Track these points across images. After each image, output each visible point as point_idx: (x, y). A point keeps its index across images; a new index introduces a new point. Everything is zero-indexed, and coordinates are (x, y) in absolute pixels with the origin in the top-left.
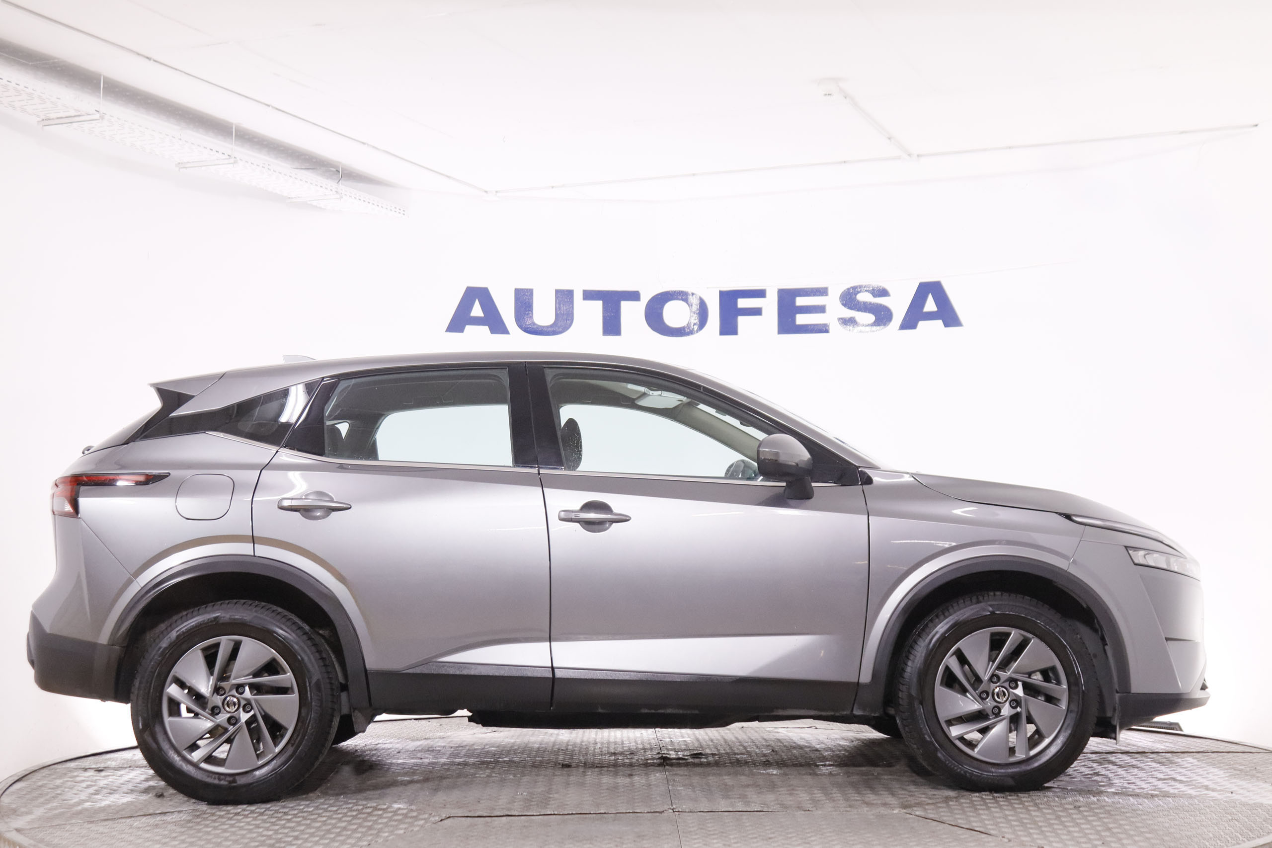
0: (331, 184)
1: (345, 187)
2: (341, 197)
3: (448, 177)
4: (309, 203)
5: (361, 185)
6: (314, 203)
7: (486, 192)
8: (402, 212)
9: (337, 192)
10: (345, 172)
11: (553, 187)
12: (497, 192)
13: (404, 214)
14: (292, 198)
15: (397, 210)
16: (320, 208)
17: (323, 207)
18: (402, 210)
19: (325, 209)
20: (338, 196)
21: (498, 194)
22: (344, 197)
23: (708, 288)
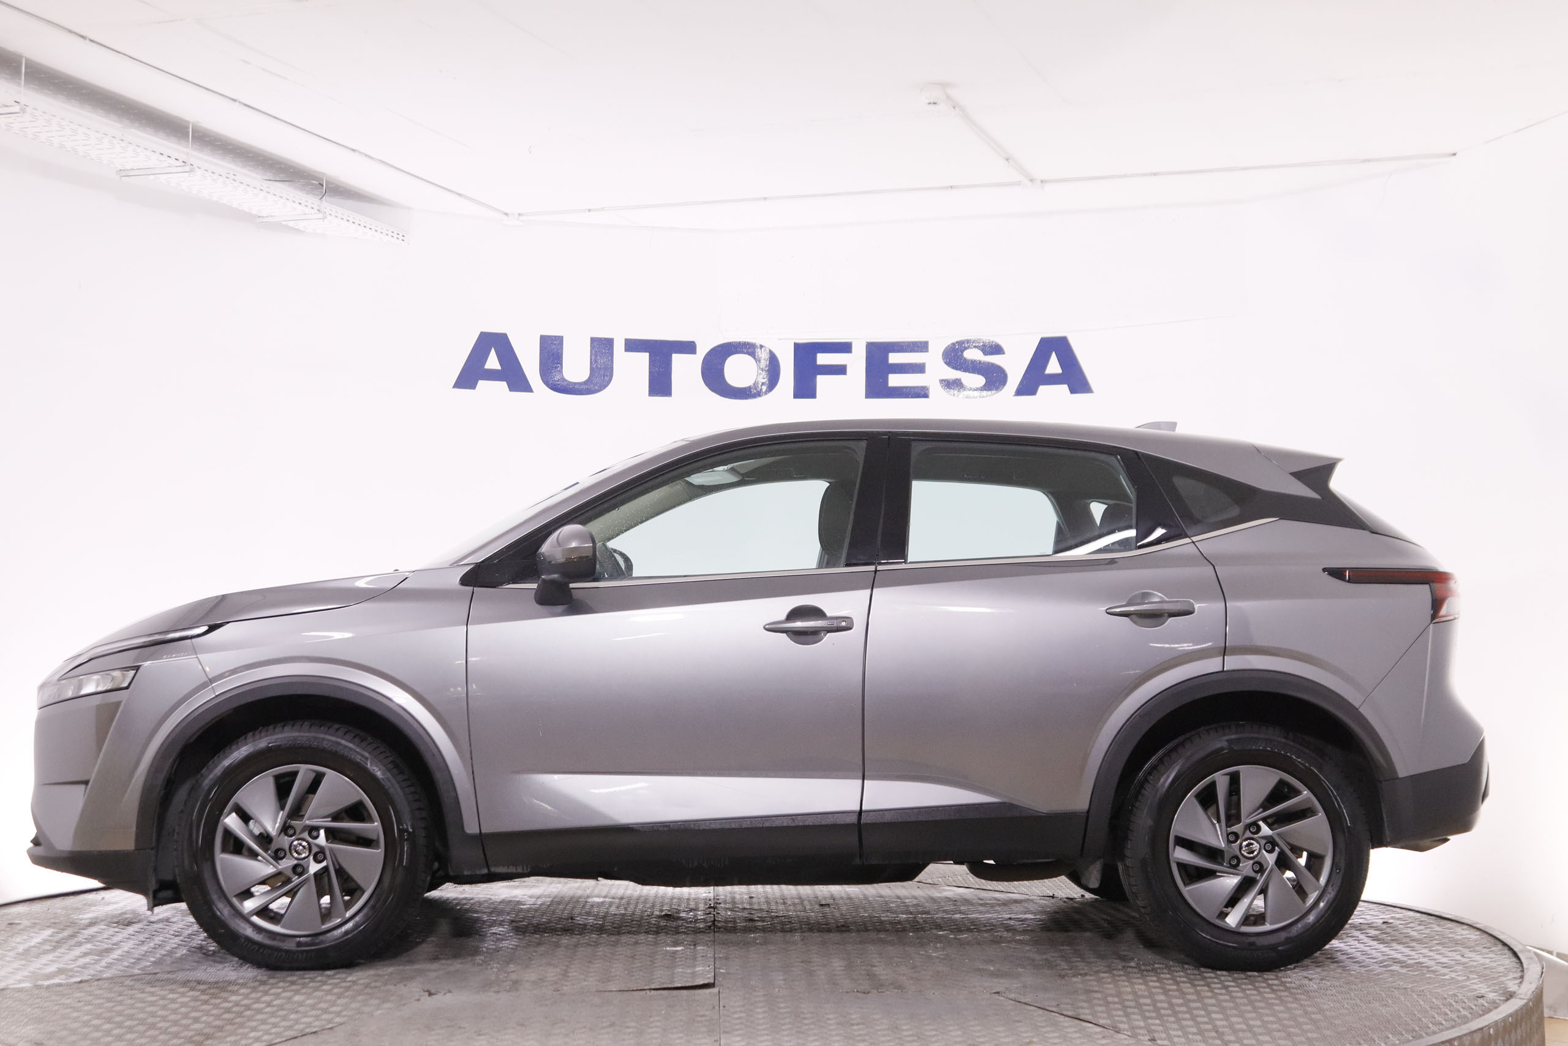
0: (312, 200)
1: (329, 205)
2: (324, 218)
3: (460, 195)
4: (284, 223)
5: (350, 202)
6: (291, 224)
7: (506, 214)
8: (400, 237)
9: (319, 210)
10: (330, 186)
11: (589, 210)
12: (520, 214)
13: (403, 240)
14: (263, 217)
15: (395, 235)
16: (298, 230)
17: (302, 229)
18: (401, 235)
19: (304, 231)
20: (321, 216)
21: (522, 218)
22: (329, 217)
23: (780, 339)
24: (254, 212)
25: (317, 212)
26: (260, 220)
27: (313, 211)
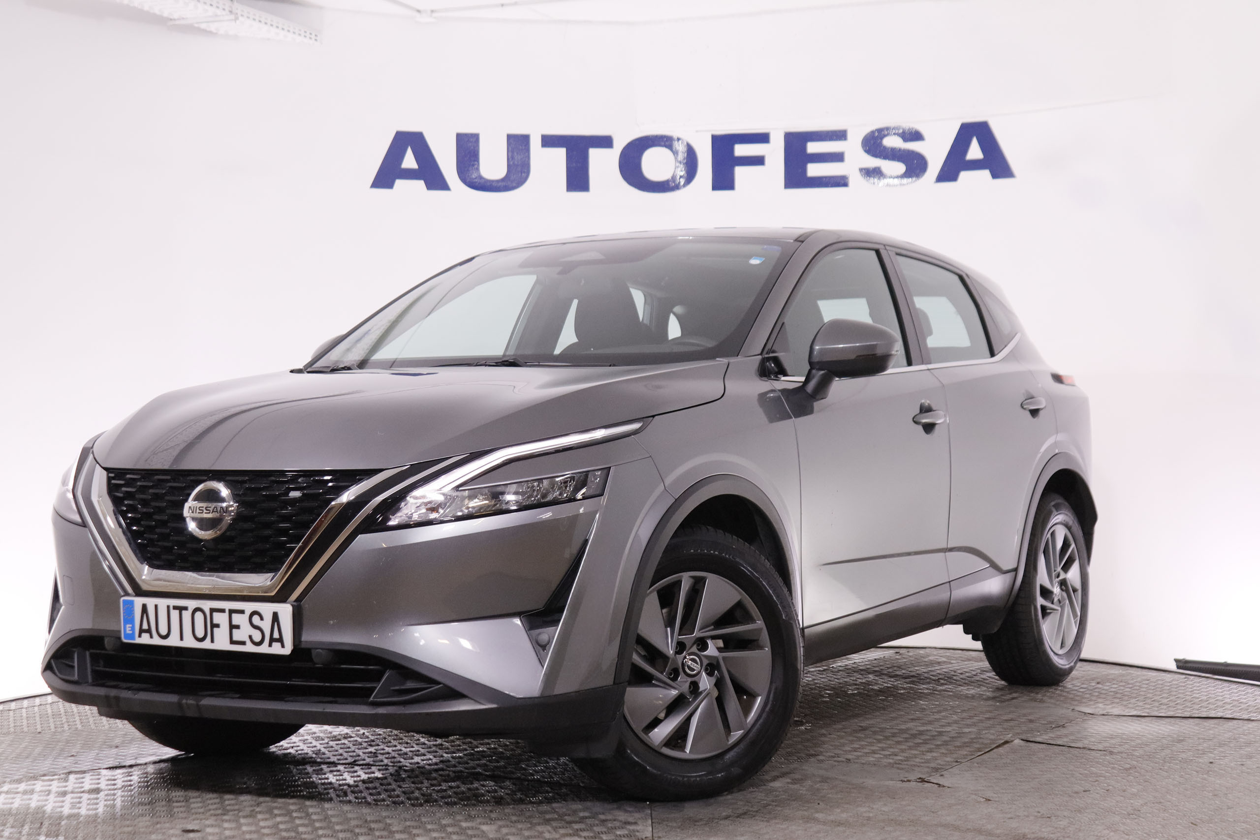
0: (223, 2)
1: (240, 6)
2: (236, 19)
4: (196, 25)
5: (261, 3)
6: (203, 26)
7: (419, 11)
8: (313, 36)
9: (231, 12)
11: (502, 5)
12: (432, 11)
13: (316, 40)
14: (175, 20)
15: (308, 35)
16: (211, 32)
17: (214, 31)
18: (313, 34)
19: (216, 33)
20: (232, 17)
21: (434, 15)
22: (241, 18)
23: (697, 131)
24: (166, 14)
25: (229, 13)
26: (171, 23)
27: (224, 13)
